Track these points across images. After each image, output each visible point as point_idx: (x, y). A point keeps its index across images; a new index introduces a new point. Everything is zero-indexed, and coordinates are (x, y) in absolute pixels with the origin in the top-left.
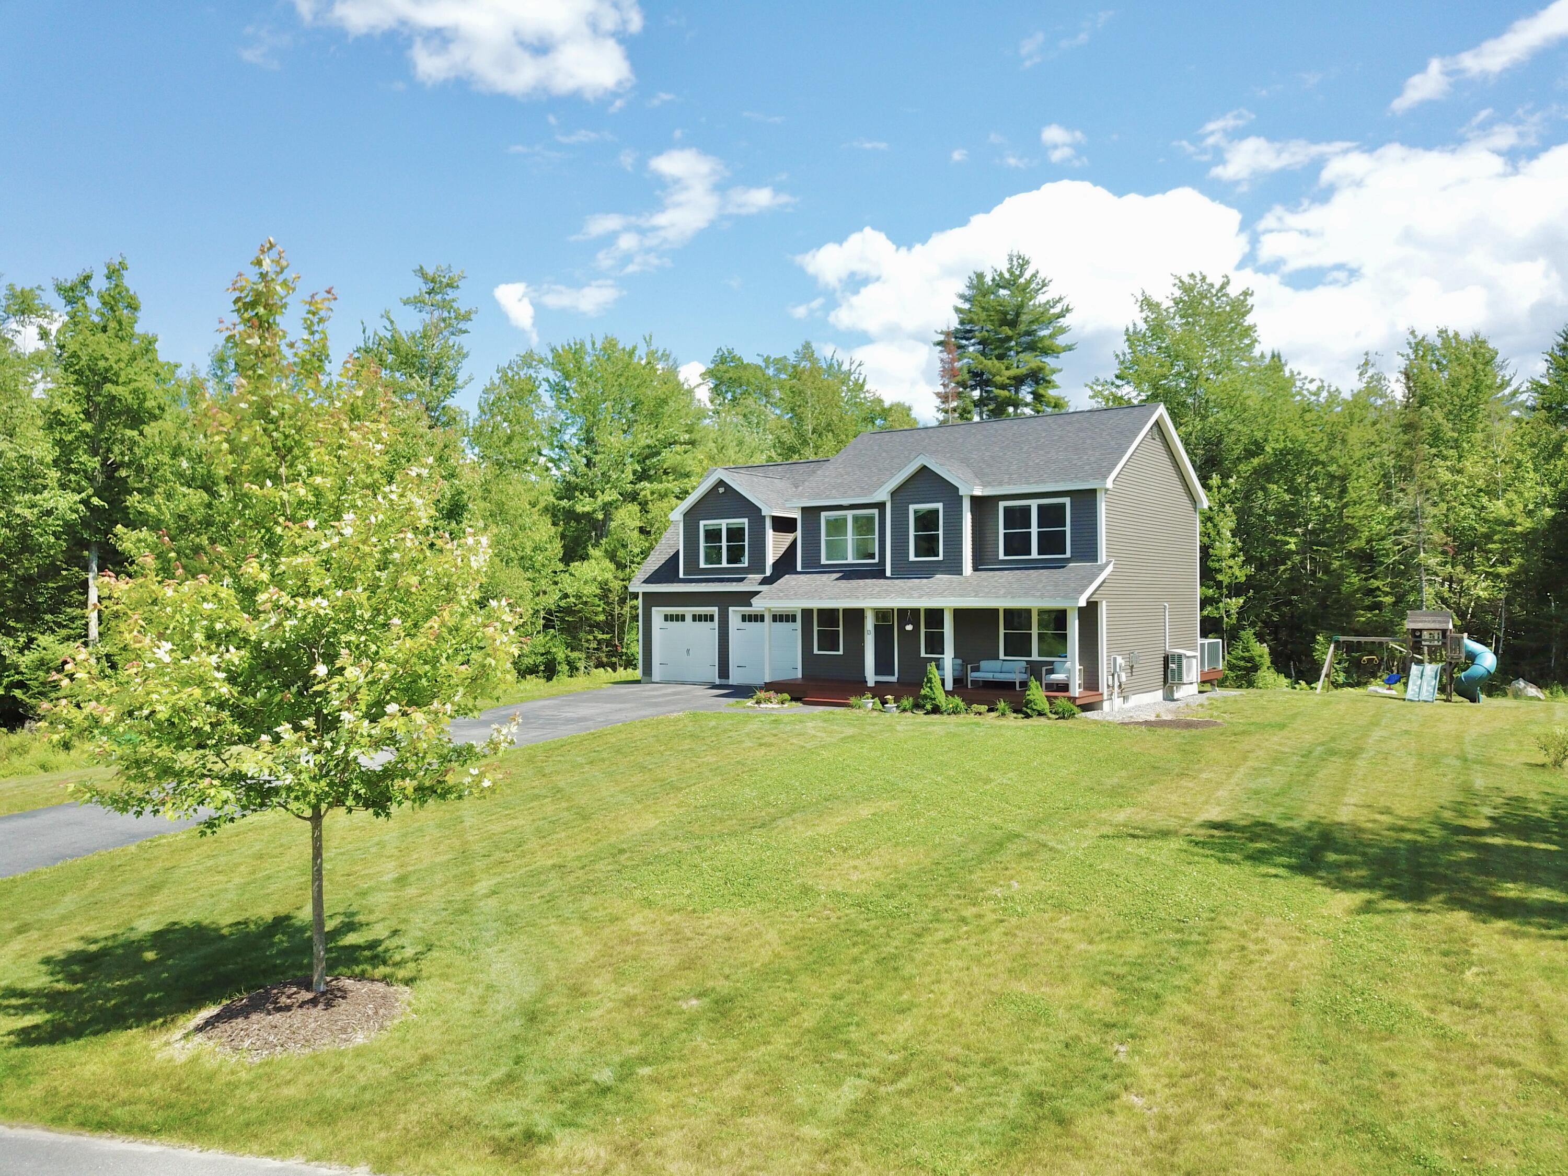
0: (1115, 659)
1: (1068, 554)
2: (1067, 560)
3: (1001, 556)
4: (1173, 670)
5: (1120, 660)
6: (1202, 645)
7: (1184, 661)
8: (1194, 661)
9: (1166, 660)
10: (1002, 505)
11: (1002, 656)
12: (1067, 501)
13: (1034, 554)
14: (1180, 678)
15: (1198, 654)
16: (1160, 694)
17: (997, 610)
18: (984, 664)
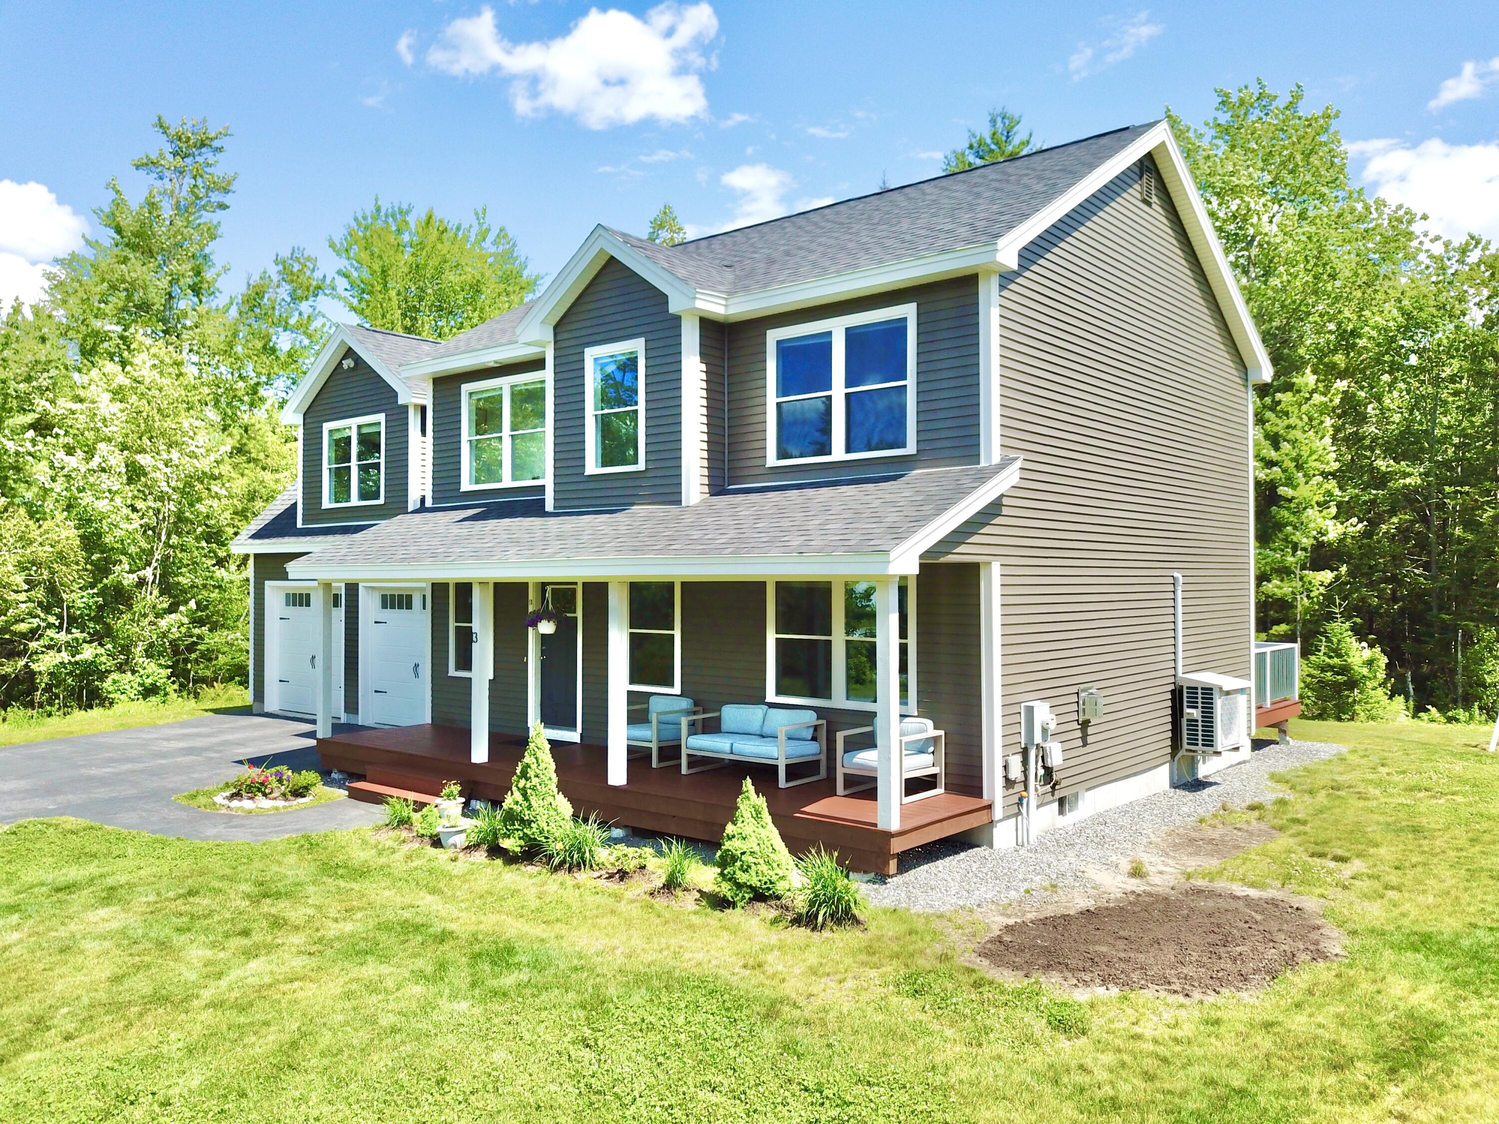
0: (1030, 710)
1: (911, 448)
2: (907, 462)
3: (772, 460)
4: (1192, 722)
5: (1043, 714)
6: (1261, 657)
7: (1219, 703)
8: (1242, 699)
9: (1178, 697)
10: (774, 336)
11: (771, 695)
12: (908, 311)
13: (838, 452)
14: (1209, 741)
15: (1251, 684)
16: (1161, 776)
17: (761, 586)
18: (732, 715)
